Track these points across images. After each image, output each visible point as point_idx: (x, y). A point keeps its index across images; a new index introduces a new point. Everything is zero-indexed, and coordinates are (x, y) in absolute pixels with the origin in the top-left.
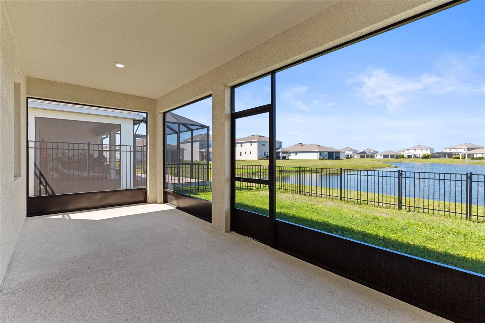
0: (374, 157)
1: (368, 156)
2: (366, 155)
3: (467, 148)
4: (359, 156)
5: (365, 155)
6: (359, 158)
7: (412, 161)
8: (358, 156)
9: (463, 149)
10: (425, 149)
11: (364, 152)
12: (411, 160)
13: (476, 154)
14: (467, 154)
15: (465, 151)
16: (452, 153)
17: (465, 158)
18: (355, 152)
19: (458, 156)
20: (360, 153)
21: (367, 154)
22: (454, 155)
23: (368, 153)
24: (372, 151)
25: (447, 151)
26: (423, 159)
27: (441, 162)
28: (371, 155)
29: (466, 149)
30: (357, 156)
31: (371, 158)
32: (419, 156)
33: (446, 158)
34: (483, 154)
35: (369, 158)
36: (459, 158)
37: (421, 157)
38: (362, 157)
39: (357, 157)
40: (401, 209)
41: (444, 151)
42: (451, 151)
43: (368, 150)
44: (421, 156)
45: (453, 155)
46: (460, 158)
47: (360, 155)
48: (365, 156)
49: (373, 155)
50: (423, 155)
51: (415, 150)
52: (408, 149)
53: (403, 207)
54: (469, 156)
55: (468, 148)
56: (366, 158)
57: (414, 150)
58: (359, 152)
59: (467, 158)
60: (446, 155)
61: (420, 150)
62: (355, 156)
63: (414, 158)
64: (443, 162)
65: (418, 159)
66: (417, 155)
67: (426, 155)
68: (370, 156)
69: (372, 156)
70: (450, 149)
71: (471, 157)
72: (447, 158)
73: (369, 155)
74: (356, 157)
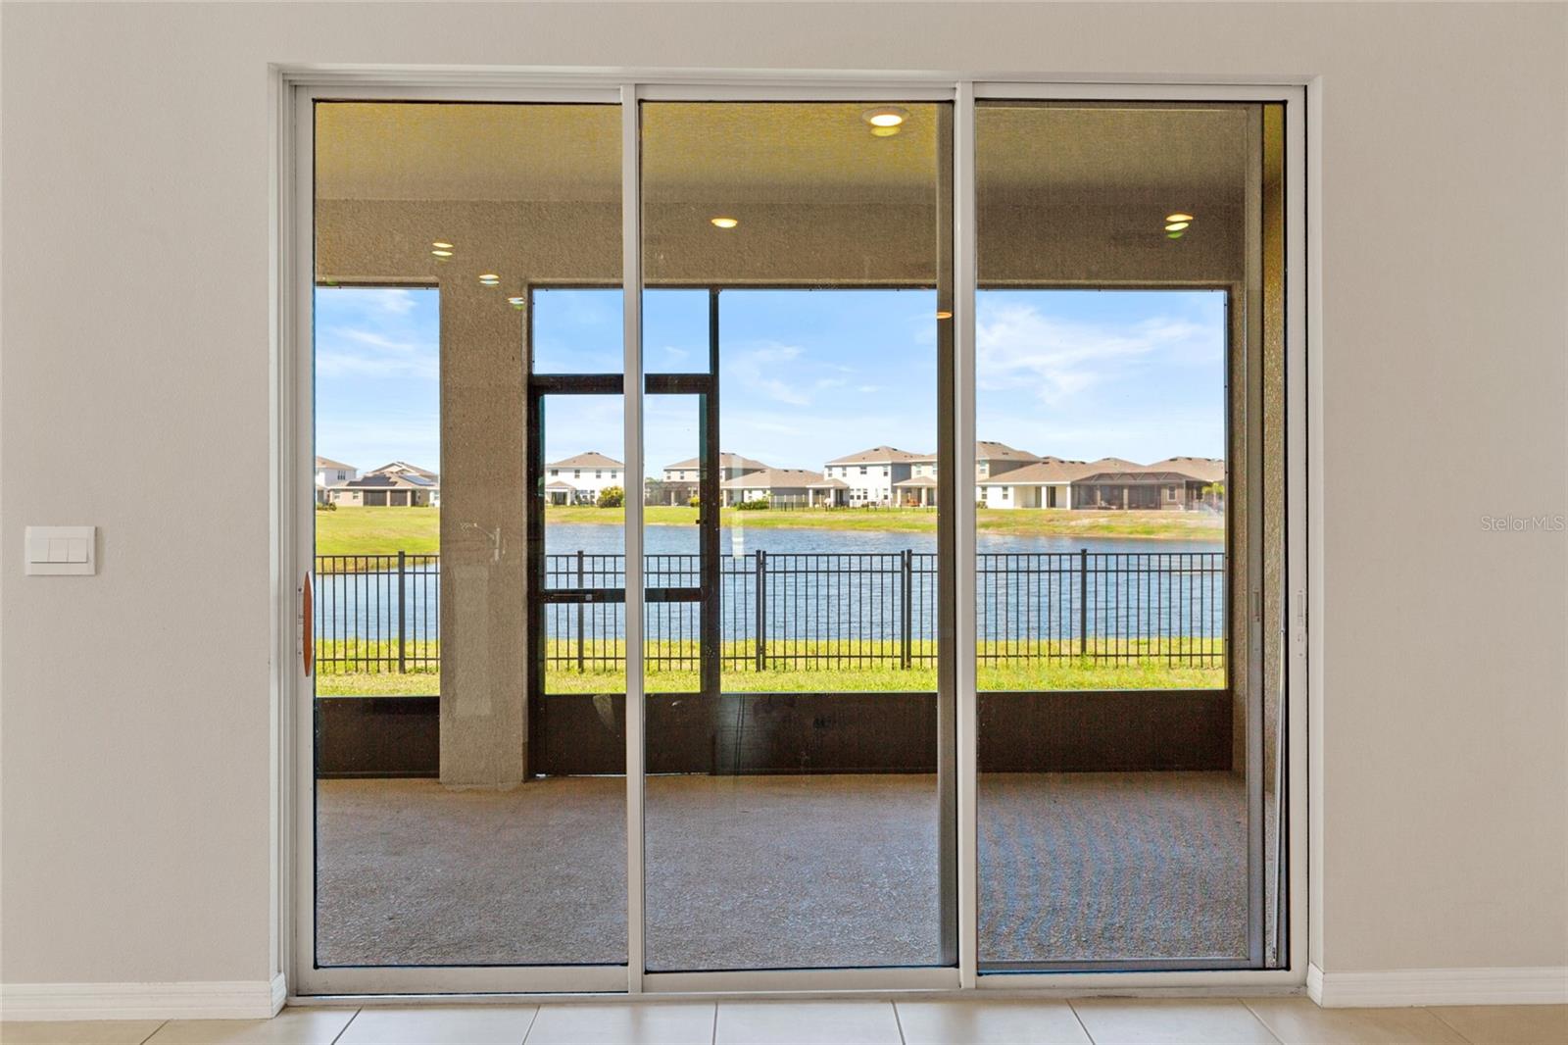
0: (428, 500)
1: (399, 497)
2: (392, 491)
4: (361, 494)
5: (385, 491)
6: (362, 504)
7: (568, 519)
8: (354, 497)
10: (607, 470)
11: (380, 478)
12: (565, 513)
16: (686, 488)
18: (341, 477)
20: (366, 481)
21: (396, 487)
22: (692, 494)
23: (400, 481)
24: (413, 473)
25: (672, 480)
26: (606, 509)
27: (660, 521)
28: (414, 492)
30: (351, 494)
31: (414, 503)
32: (589, 497)
33: (670, 504)
35: (405, 504)
37: (595, 500)
38: (373, 503)
39: (349, 501)
40: (764, 668)
41: (665, 480)
42: (685, 480)
43: (395, 469)
44: (597, 495)
45: (689, 492)
47: (365, 491)
48: (388, 494)
49: (420, 491)
50: (603, 493)
51: (577, 471)
52: (555, 467)
53: (769, 662)
54: (731, 498)
55: (727, 471)
56: (391, 505)
57: (573, 474)
58: (359, 477)
59: (728, 504)
60: (670, 492)
61: (595, 474)
62: (342, 494)
63: (573, 503)
64: (666, 520)
65: (588, 510)
66: (582, 492)
67: (614, 493)
68: (409, 494)
69: (418, 494)
70: (682, 471)
72: (674, 505)
73: (405, 491)
74: (345, 500)
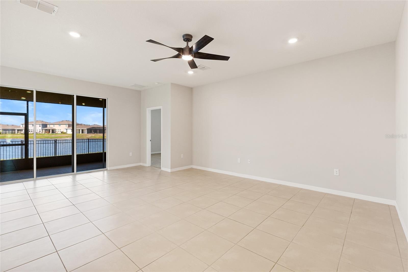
3: (42, 124)
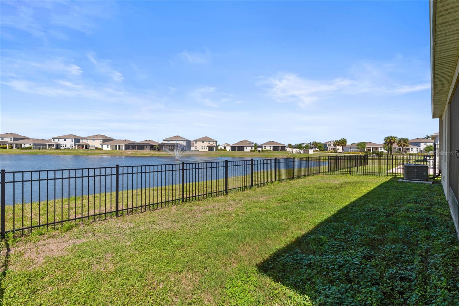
9: (10, 139)
13: (25, 144)
14: (15, 144)
15: (11, 141)
17: (12, 148)
19: (5, 146)
29: (12, 139)
34: (30, 144)
36: (6, 148)
46: (8, 148)
54: (17, 146)
55: (14, 138)
59: (15, 148)
71: (19, 146)
